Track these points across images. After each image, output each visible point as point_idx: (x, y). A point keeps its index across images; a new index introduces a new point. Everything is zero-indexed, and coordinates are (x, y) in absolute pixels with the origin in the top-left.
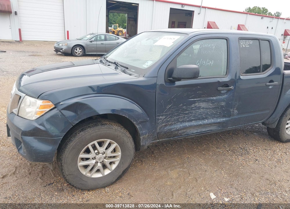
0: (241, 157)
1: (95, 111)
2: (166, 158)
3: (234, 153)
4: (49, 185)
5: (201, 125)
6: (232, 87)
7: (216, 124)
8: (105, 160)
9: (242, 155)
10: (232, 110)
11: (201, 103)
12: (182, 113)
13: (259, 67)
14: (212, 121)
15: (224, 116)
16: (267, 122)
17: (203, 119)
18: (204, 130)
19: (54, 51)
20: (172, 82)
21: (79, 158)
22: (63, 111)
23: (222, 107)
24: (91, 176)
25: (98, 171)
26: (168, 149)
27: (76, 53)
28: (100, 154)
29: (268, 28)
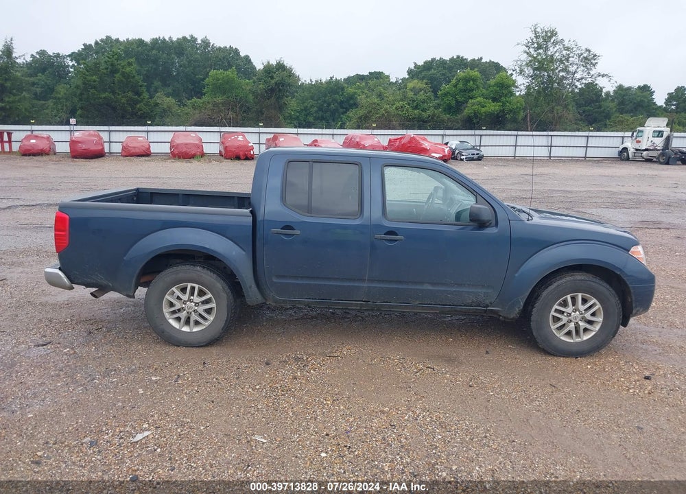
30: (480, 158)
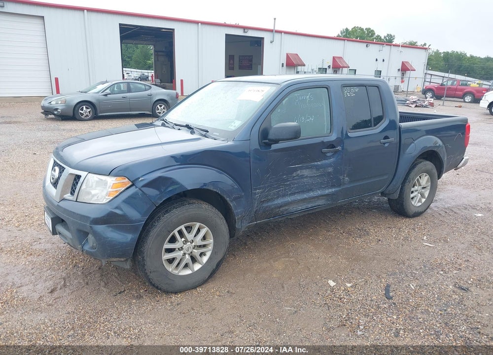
0: (359, 239)
1: (182, 186)
2: (265, 249)
3: (351, 235)
4: (119, 293)
5: (305, 199)
6: (339, 148)
7: (324, 197)
8: (194, 250)
9: (360, 237)
10: (341, 177)
11: (305, 171)
12: (282, 185)
13: (370, 120)
14: (319, 192)
15: (333, 186)
16: (387, 192)
17: (309, 191)
18: (309, 206)
19: (41, 113)
20: (268, 145)
21: (163, 249)
22: (143, 189)
23: (329, 173)
24: (179, 273)
25: (186, 266)
26: (264, 238)
27: (82, 114)
28: (189, 242)
29: (377, 60)
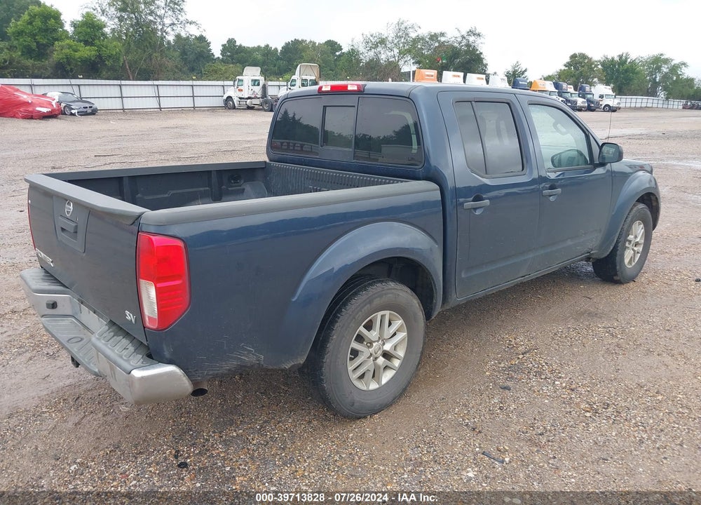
30: (94, 112)
